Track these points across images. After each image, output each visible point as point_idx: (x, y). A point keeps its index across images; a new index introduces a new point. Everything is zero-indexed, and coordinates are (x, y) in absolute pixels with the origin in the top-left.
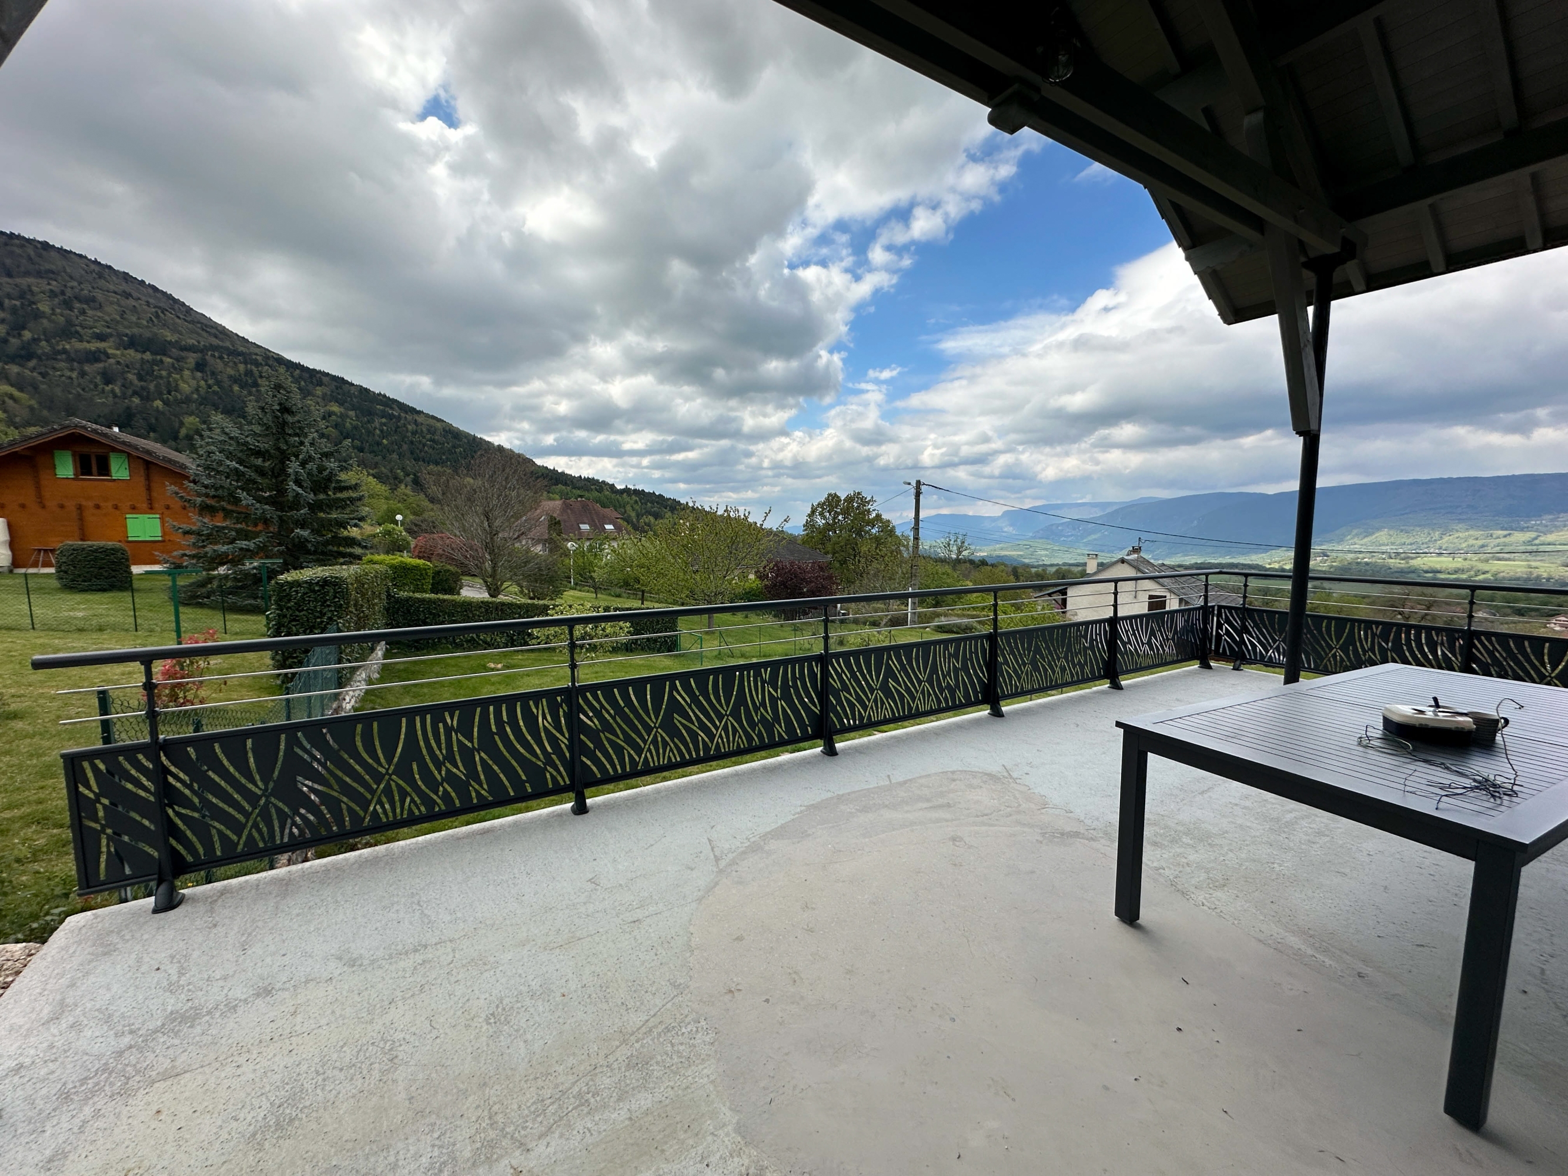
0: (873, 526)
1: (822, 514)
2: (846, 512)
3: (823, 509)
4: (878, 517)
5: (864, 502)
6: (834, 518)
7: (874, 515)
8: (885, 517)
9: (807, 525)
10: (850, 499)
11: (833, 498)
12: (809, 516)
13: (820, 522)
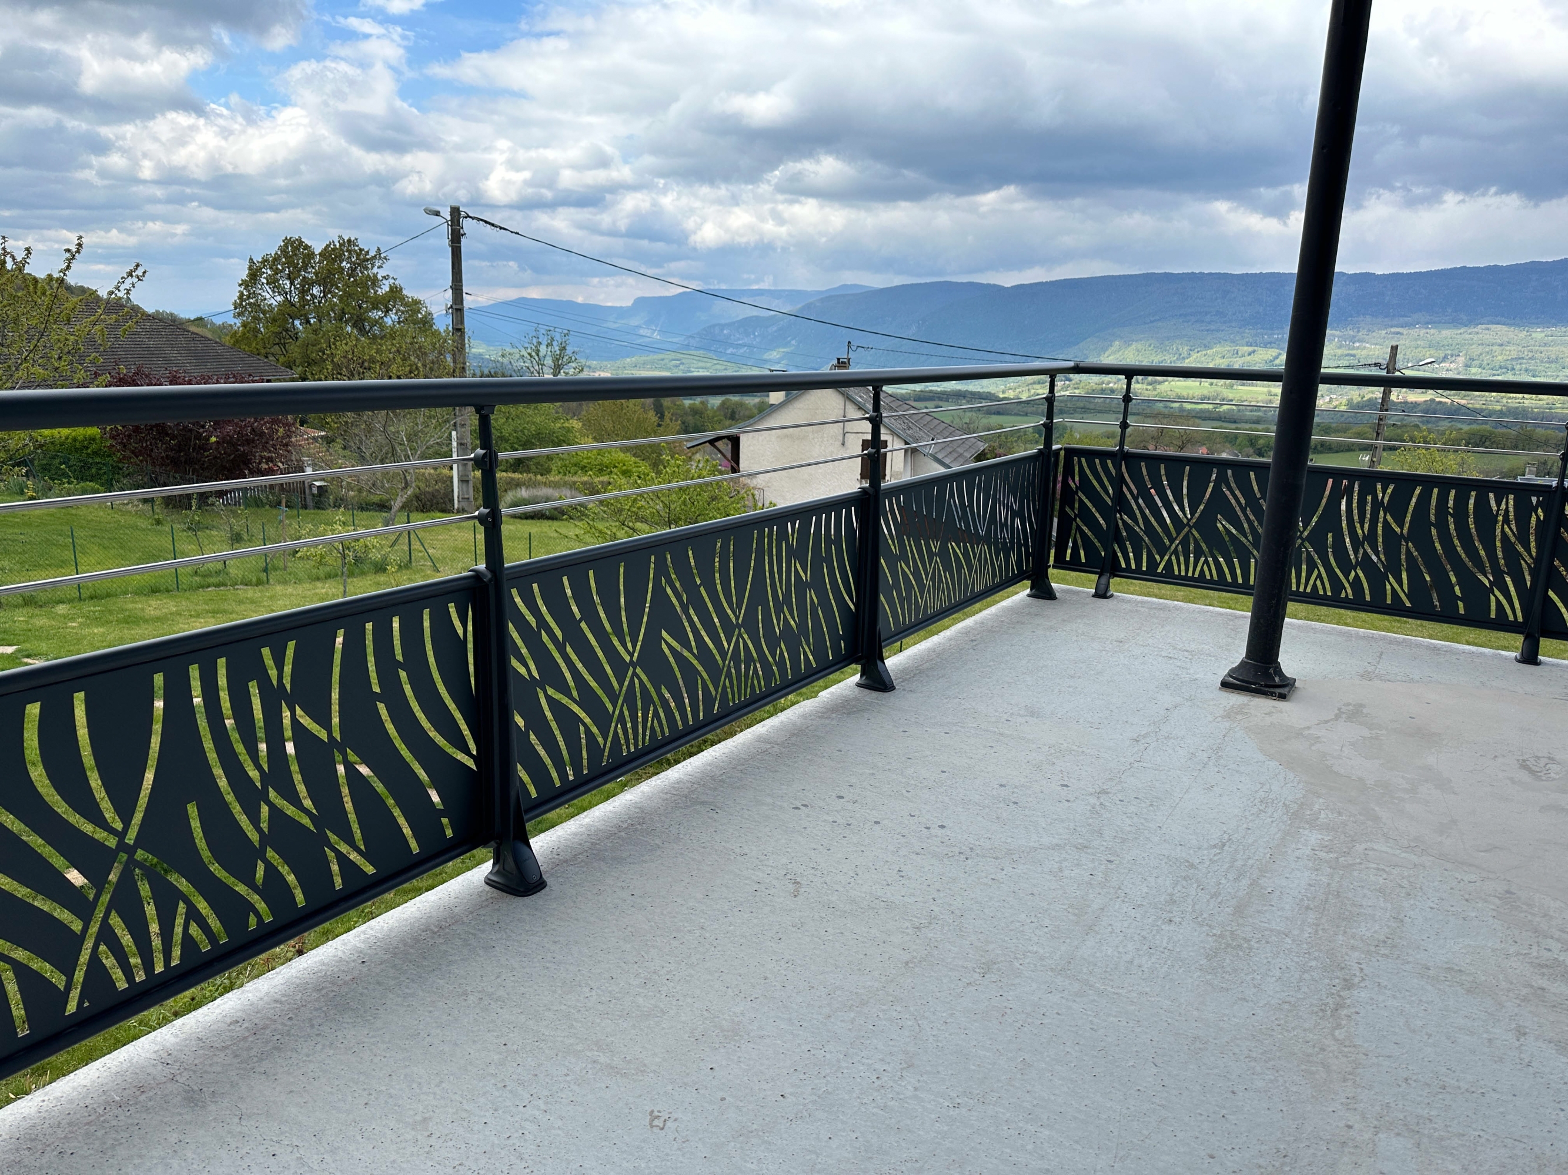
0: (387, 311)
1: (272, 282)
2: (326, 280)
3: (277, 272)
4: (396, 292)
5: (363, 260)
6: (303, 292)
7: (386, 288)
8: (409, 293)
9: (240, 305)
10: (332, 254)
11: (296, 249)
12: (244, 284)
13: (273, 300)
